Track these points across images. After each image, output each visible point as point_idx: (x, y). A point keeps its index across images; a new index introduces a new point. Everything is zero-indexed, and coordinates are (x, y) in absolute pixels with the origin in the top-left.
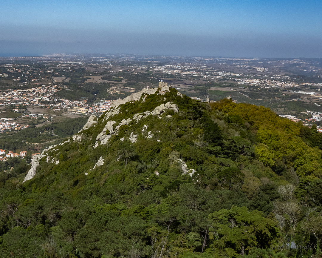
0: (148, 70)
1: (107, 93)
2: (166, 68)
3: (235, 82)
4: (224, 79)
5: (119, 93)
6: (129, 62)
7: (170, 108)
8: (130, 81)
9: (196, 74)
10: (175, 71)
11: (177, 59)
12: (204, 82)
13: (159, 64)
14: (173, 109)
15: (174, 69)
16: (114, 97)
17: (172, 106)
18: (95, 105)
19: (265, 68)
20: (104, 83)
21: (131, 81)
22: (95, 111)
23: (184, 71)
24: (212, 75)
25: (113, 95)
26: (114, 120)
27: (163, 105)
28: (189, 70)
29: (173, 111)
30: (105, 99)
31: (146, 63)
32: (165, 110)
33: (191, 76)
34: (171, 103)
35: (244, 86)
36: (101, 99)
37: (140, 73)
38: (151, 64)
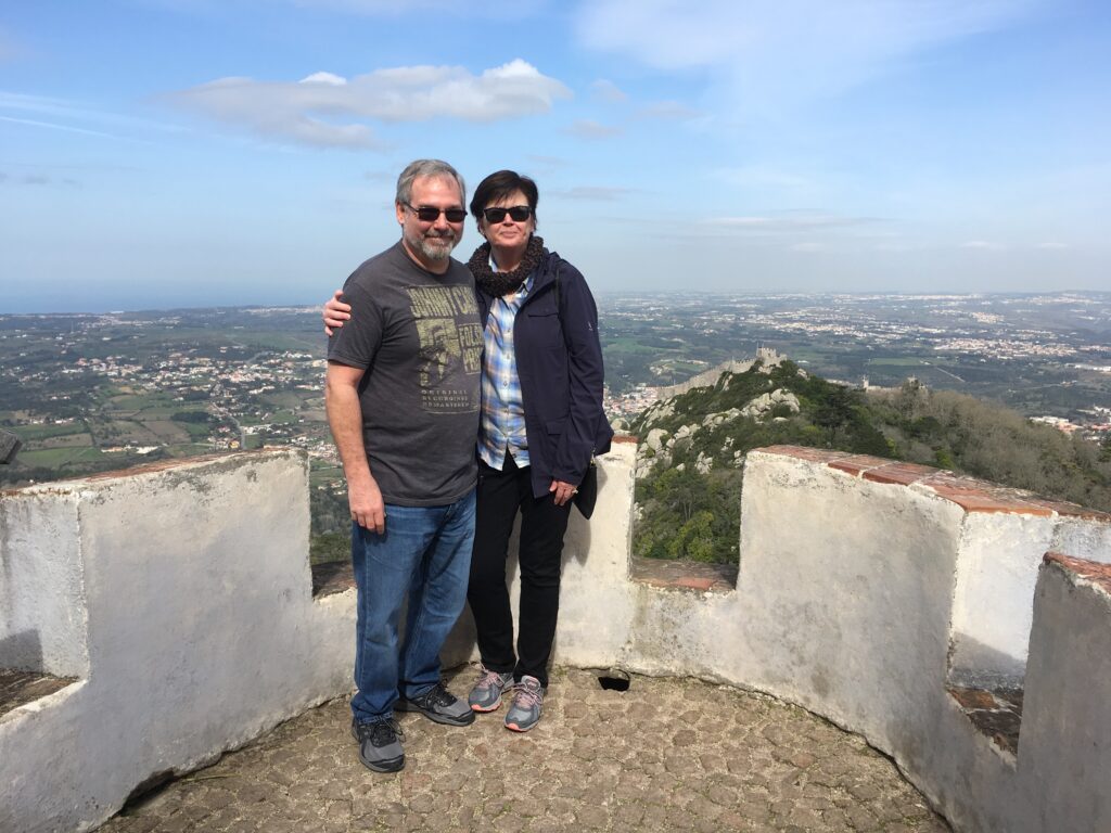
0: (735, 325)
1: (651, 373)
2: (775, 320)
3: (926, 347)
4: (903, 341)
5: (674, 373)
6: (695, 306)
7: (781, 401)
8: (696, 348)
9: (840, 330)
10: (795, 325)
11: (799, 300)
12: (859, 348)
13: (758, 311)
14: (788, 403)
15: (791, 321)
16: (663, 381)
17: (785, 397)
18: (625, 398)
19: (996, 314)
20: (644, 353)
21: (701, 347)
22: (624, 411)
23: (814, 323)
24: (877, 332)
25: (662, 377)
26: (662, 428)
27: (766, 395)
28: (826, 322)
29: (788, 407)
30: (644, 384)
31: (732, 310)
32: (771, 405)
33: (829, 334)
34: (783, 392)
35: (949, 355)
36: (636, 385)
37: (719, 330)
38: (744, 312)
